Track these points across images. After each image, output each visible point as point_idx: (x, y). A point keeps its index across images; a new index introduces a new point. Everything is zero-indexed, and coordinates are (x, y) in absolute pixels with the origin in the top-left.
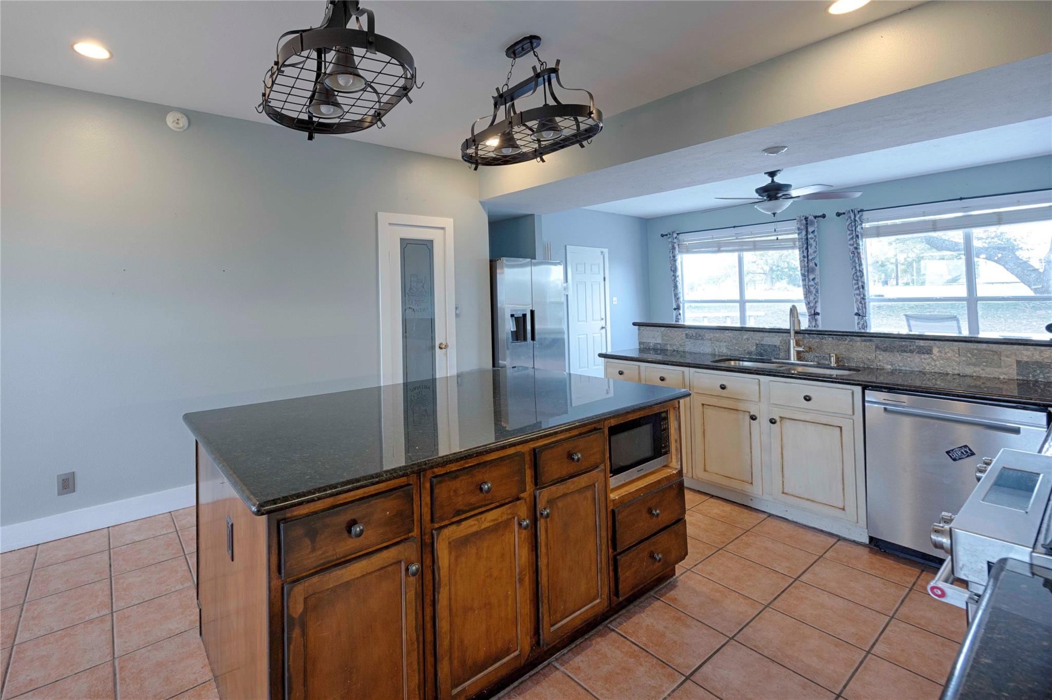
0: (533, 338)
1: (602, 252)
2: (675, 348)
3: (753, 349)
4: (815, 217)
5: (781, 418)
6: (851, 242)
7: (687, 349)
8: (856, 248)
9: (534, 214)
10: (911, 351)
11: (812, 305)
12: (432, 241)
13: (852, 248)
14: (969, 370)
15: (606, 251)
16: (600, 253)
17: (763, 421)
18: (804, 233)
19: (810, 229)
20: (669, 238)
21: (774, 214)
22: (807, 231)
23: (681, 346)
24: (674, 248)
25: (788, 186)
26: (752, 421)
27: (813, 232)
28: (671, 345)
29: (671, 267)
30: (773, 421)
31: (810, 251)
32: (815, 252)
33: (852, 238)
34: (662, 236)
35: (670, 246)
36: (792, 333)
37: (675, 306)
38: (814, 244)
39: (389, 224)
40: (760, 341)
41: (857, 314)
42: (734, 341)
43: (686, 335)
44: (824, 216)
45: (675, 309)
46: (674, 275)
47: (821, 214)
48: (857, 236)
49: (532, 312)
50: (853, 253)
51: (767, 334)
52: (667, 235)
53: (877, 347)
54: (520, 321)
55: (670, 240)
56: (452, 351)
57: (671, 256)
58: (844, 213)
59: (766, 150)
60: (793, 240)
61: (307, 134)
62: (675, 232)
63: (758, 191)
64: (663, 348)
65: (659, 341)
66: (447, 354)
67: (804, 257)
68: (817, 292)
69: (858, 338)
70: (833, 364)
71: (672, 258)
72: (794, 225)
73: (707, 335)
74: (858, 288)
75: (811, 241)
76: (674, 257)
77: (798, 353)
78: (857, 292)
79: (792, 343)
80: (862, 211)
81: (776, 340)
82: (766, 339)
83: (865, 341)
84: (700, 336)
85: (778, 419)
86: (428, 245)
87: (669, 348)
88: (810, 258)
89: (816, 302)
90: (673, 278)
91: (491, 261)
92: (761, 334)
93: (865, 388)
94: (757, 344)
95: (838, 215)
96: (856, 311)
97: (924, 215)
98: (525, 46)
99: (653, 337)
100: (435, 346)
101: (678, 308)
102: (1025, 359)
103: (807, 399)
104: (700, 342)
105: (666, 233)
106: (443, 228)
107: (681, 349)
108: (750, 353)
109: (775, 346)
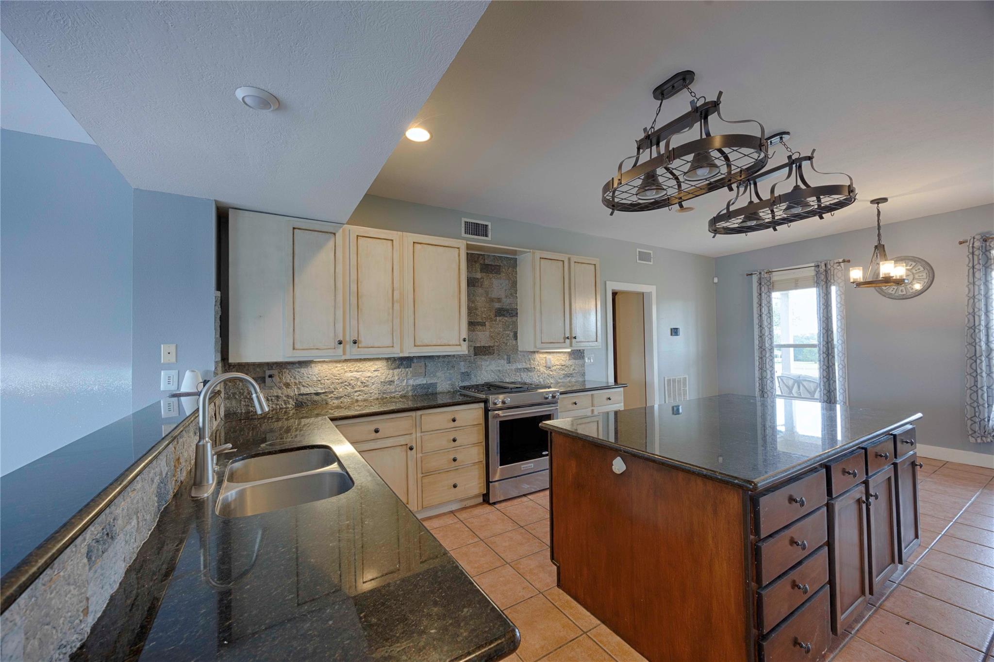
98: (675, 85)
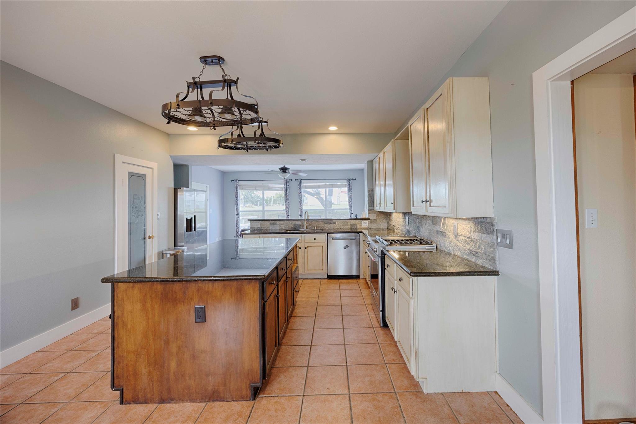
0: (195, 230)
1: (206, 187)
2: (265, 228)
3: (293, 226)
4: (289, 180)
5: (308, 246)
6: (299, 190)
7: (270, 229)
8: (301, 192)
9: (188, 165)
10: (332, 223)
11: (287, 212)
12: (146, 175)
13: (299, 192)
14: (342, 227)
15: (208, 186)
16: (205, 187)
17: (303, 248)
18: (286, 185)
19: (288, 184)
20: (235, 182)
21: (284, 178)
22: (287, 185)
23: (268, 227)
24: (237, 187)
25: (289, 169)
26: (299, 249)
27: (289, 185)
28: (264, 228)
29: (236, 196)
30: (306, 248)
31: (288, 192)
32: (289, 193)
33: (300, 189)
34: (231, 181)
35: (235, 186)
36: (305, 220)
37: (236, 214)
38: (289, 190)
39: (123, 162)
40: (295, 223)
41: (300, 215)
42: (287, 224)
43: (270, 223)
44: (292, 180)
45: (236, 215)
46: (236, 199)
47: (291, 179)
48: (301, 188)
49: (195, 216)
50: (300, 194)
51: (297, 221)
52: (234, 181)
53: (325, 223)
54: (189, 222)
55: (235, 183)
56: (155, 240)
57: (236, 190)
58: (297, 180)
59: (301, 160)
60: (282, 188)
61: (168, 120)
62: (237, 180)
63: (279, 169)
64: (261, 229)
65: (259, 226)
66: (152, 241)
67: (286, 194)
68: (289, 207)
69: (321, 221)
70: (315, 229)
71: (236, 191)
72: (283, 182)
73: (278, 223)
74: (301, 206)
75: (288, 189)
76: (237, 191)
77: (307, 226)
78: (300, 207)
79: (305, 223)
80: (302, 179)
81: (299, 223)
82: (297, 223)
83: (322, 221)
84: (275, 223)
85: (307, 247)
86: (143, 177)
87: (263, 229)
88: (288, 195)
89: (289, 211)
90: (236, 200)
91: (174, 189)
92: (295, 221)
93: (328, 233)
94: (294, 225)
95: (296, 180)
96: (300, 214)
97: (317, 183)
99: (257, 225)
100: (146, 238)
101: (238, 214)
102: (352, 223)
103: (315, 239)
104: (275, 225)
105: (233, 180)
106: (151, 168)
107: (268, 229)
108: (292, 228)
109: (299, 225)
